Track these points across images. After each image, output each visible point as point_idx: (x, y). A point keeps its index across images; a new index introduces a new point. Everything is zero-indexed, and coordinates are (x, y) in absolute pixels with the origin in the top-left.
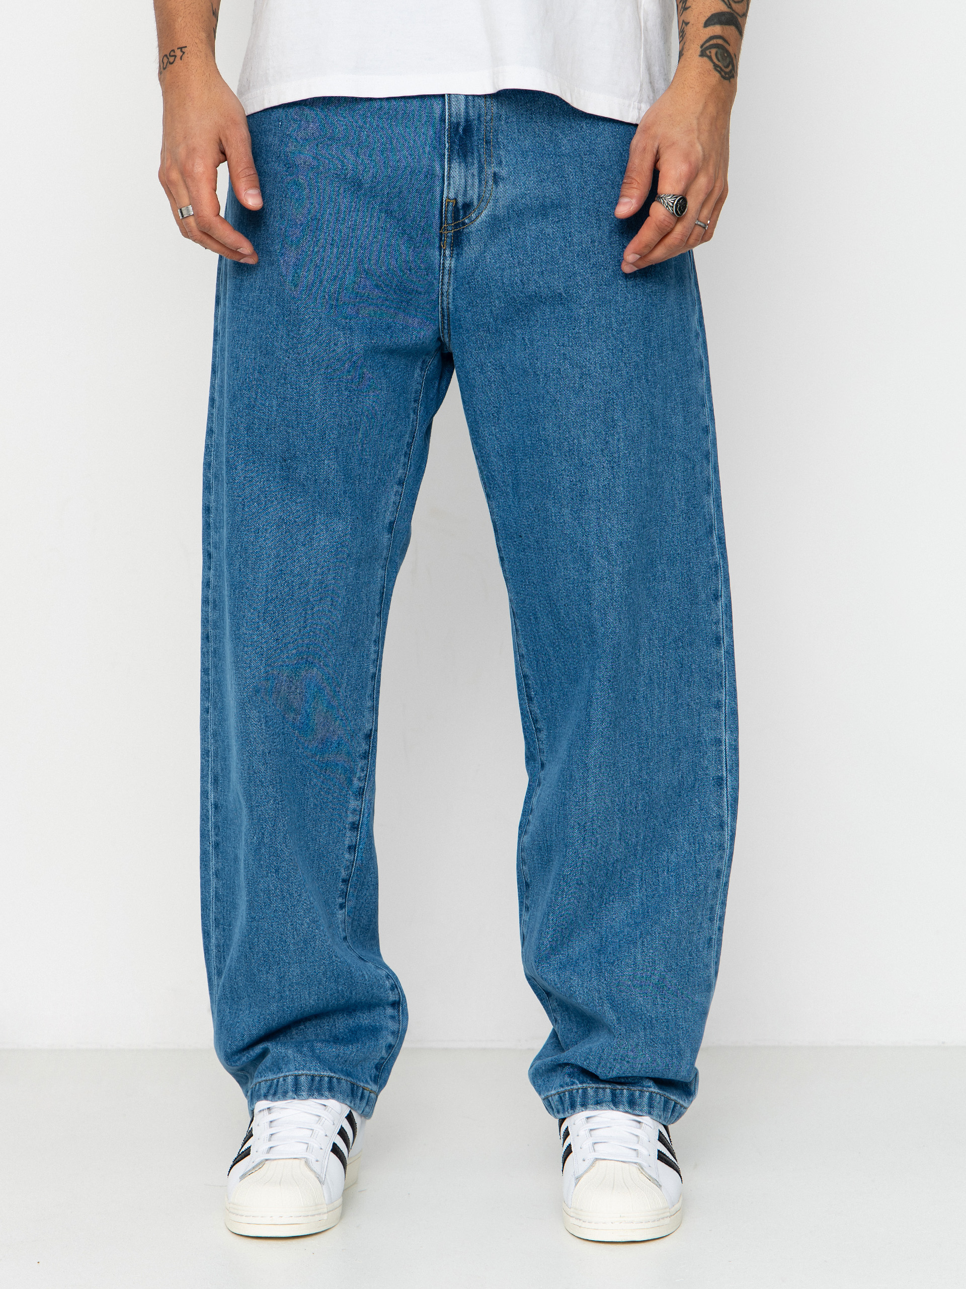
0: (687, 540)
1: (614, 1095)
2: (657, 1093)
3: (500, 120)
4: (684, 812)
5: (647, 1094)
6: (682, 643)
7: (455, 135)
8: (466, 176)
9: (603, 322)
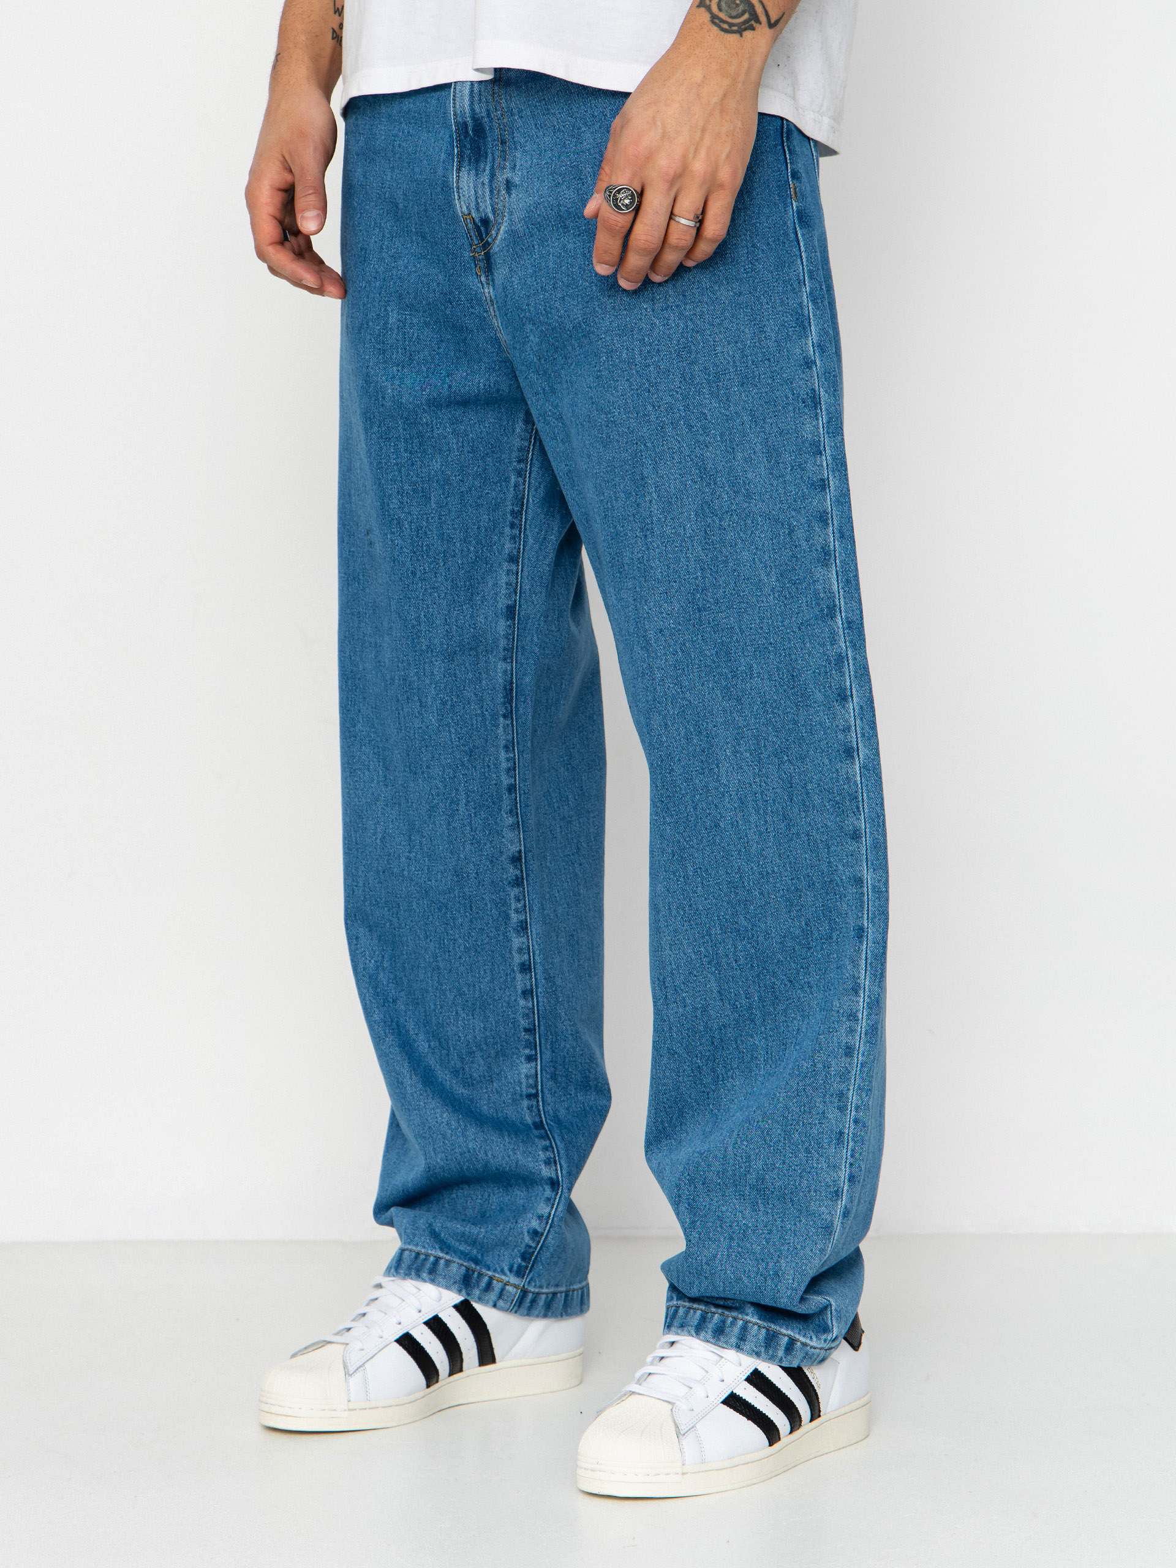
0: (784, 626)
1: (703, 1319)
2: (754, 1324)
3: (512, 115)
4: (820, 970)
5: (740, 1323)
6: (788, 756)
7: (466, 137)
8: (475, 187)
9: (624, 355)
